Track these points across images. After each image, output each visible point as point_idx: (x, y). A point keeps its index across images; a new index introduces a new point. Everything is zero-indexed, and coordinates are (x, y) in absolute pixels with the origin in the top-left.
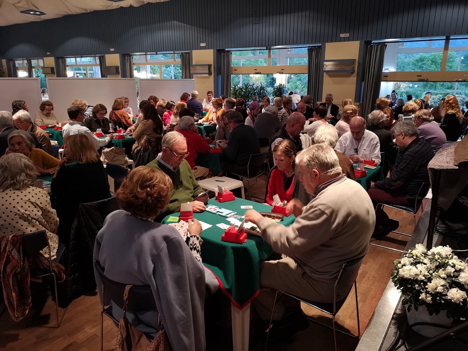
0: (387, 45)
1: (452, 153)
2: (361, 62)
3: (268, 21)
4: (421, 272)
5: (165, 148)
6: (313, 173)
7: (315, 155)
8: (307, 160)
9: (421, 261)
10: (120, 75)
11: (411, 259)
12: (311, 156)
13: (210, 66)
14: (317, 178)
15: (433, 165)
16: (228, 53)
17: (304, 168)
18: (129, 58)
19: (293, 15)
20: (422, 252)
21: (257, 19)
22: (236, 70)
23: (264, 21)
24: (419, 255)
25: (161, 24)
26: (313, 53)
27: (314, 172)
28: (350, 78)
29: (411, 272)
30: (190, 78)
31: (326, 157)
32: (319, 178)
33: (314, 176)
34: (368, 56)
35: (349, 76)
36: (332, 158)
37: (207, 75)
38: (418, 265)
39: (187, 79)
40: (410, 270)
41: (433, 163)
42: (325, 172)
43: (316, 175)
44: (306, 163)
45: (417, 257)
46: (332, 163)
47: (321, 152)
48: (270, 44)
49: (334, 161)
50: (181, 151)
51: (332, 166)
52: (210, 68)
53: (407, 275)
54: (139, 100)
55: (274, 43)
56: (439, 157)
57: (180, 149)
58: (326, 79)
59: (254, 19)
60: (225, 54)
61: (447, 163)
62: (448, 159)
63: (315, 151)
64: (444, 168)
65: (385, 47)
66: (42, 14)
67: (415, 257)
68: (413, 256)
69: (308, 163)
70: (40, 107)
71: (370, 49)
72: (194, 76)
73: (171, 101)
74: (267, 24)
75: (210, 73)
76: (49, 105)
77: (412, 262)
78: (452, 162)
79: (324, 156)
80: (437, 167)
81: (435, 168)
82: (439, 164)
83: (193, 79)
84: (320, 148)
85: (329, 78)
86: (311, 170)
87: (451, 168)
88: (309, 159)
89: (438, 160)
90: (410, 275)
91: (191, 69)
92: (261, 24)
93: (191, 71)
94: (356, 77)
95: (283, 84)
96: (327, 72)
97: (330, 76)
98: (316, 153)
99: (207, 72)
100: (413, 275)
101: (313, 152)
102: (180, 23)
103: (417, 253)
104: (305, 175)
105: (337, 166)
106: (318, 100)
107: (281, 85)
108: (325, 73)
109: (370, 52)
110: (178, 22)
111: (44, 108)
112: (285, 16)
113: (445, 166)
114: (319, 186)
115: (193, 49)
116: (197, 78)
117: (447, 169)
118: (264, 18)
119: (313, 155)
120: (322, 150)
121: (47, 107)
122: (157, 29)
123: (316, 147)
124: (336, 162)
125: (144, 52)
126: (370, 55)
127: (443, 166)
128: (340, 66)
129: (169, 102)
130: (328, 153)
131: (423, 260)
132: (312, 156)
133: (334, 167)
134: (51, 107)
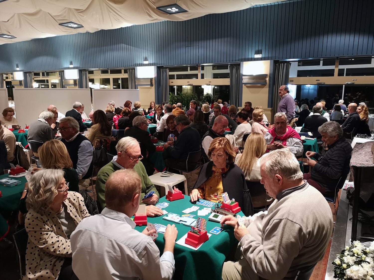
0: (291, 63)
1: (369, 152)
2: (272, 76)
3: (197, 44)
4: (368, 272)
5: (120, 152)
6: (276, 178)
7: (278, 161)
8: (270, 165)
9: (363, 259)
10: (78, 86)
11: (354, 258)
12: (273, 162)
13: (151, 79)
14: (280, 182)
15: (355, 163)
16: (166, 69)
17: (266, 172)
18: (85, 72)
19: (217, 40)
20: (361, 249)
21: (189, 43)
22: (173, 82)
23: (195, 45)
24: (360, 253)
25: (112, 46)
26: (234, 69)
27: (277, 176)
28: (263, 89)
29: (359, 273)
30: (135, 89)
31: (289, 163)
32: (282, 184)
33: (277, 181)
34: (277, 71)
35: (263, 87)
36: (295, 163)
37: (149, 86)
38: (363, 264)
39: (132, 89)
40: (358, 271)
41: (355, 161)
42: (289, 177)
43: (279, 180)
44: (269, 168)
45: (358, 256)
46: (295, 169)
47: (283, 157)
48: (200, 62)
49: (296, 166)
50: (136, 154)
51: (295, 171)
52: (152, 80)
53: (356, 276)
54: (92, 106)
55: (203, 62)
56: (359, 156)
57: (134, 152)
58: (245, 89)
59: (187, 43)
60: (163, 70)
61: (367, 161)
62: (367, 158)
63: (277, 156)
64: (365, 166)
65: (290, 65)
66: (13, 37)
67: (356, 255)
68: (354, 254)
69: (271, 168)
70: (3, 113)
71: (278, 67)
72: (139, 87)
73: (121, 107)
74: (197, 47)
75: (152, 85)
76: (10, 111)
77: (355, 260)
78: (371, 161)
79: (287, 161)
80: (358, 165)
81: (357, 166)
82: (360, 162)
83: (138, 90)
84: (283, 154)
85: (247, 89)
86: (273, 175)
87: (371, 166)
88: (271, 164)
89: (358, 159)
90: (358, 276)
91: (136, 81)
92: (192, 48)
93: (136, 83)
94: (268, 88)
95: (209, 93)
96: (245, 84)
97: (248, 87)
98: (279, 158)
99: (150, 83)
100: (361, 276)
101: (276, 158)
102: (127, 46)
103: (357, 251)
104: (268, 179)
105: (299, 171)
106: (239, 106)
107: (208, 94)
108: (243, 85)
109: (278, 68)
110: (125, 45)
111: (7, 113)
112: (211, 41)
113: (366, 164)
114: (283, 191)
115: (138, 66)
116: (141, 88)
117: (368, 167)
118: (195, 42)
119: (276, 160)
120: (284, 156)
121: (9, 113)
122: (108, 50)
123: (278, 152)
124: (298, 167)
125: (98, 68)
126: (278, 71)
127: (364, 164)
128: (255, 79)
129: (119, 107)
130: (290, 158)
131: (365, 258)
132: (275, 162)
133: (296, 173)
134: (13, 113)
